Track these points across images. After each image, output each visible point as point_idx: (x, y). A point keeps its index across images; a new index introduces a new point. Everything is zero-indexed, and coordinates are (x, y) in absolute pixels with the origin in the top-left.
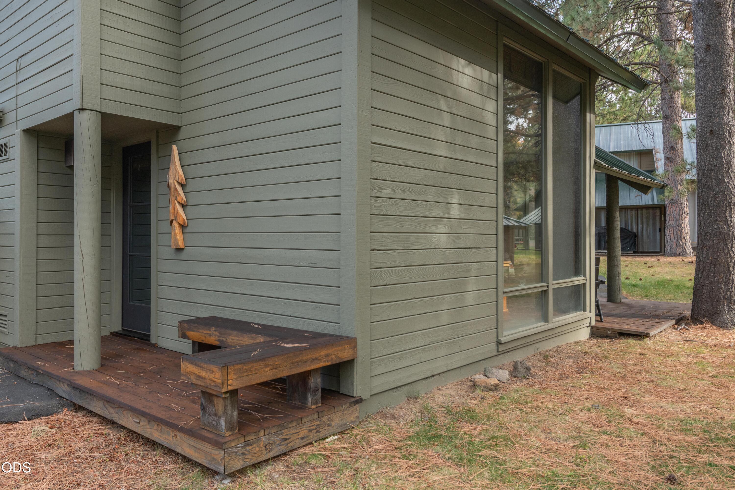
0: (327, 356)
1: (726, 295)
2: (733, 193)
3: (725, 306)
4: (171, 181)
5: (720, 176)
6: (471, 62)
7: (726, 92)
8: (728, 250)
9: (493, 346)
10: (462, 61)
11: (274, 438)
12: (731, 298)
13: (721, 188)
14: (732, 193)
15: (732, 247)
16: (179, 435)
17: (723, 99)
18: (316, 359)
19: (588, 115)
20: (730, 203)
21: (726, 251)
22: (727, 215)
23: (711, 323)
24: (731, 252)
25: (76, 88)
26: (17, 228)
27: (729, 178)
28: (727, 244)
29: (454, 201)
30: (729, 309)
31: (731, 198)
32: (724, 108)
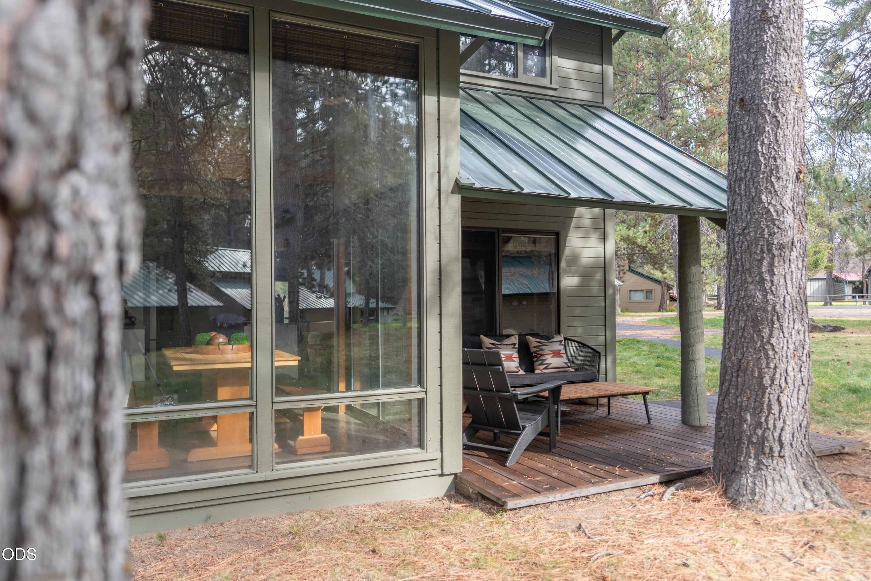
1: (754, 436)
2: (777, 223)
3: (750, 457)
5: (753, 190)
7: (770, 14)
8: (762, 341)
12: (763, 443)
13: (754, 214)
14: (775, 225)
15: (771, 335)
17: (765, 31)
20: (770, 245)
21: (758, 345)
22: (764, 269)
24: (768, 347)
27: (770, 192)
28: (760, 331)
30: (758, 464)
31: (772, 234)
32: (765, 49)
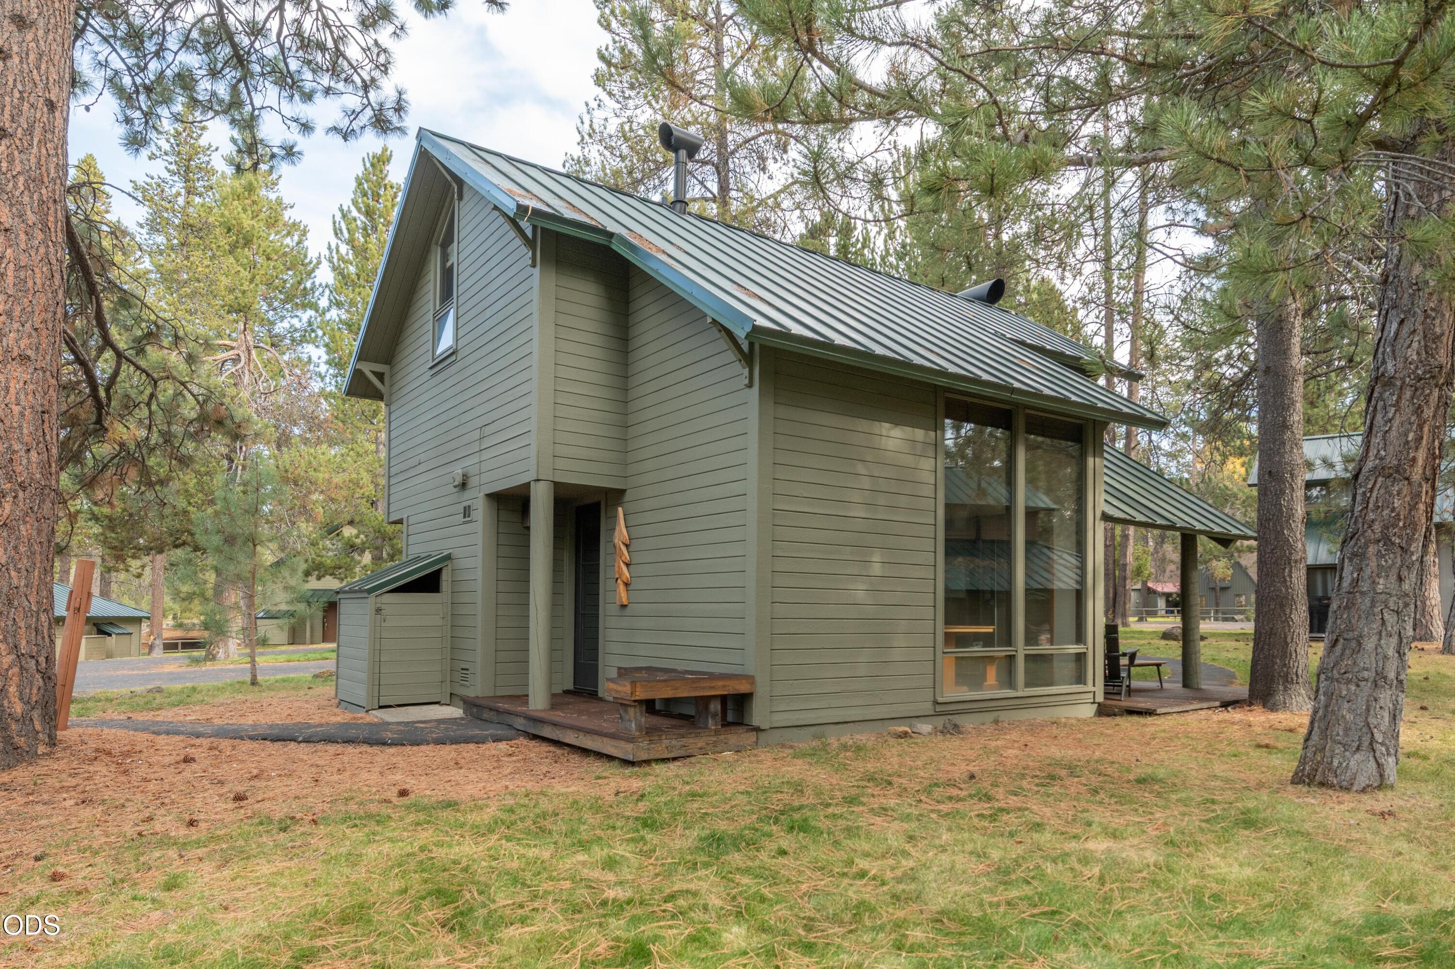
0: (724, 686)
1: (1282, 672)
3: (1280, 684)
4: (616, 541)
5: (1279, 526)
6: (896, 423)
9: (929, 705)
10: (887, 425)
11: (674, 742)
12: (1287, 675)
14: (1292, 548)
16: (605, 739)
17: (1284, 433)
18: (713, 688)
19: (1090, 461)
20: (1289, 560)
23: (1264, 707)
25: (533, 461)
26: (479, 586)
27: (1289, 528)
29: (874, 560)
30: (1284, 688)
31: (1291, 554)
32: (1284, 443)
